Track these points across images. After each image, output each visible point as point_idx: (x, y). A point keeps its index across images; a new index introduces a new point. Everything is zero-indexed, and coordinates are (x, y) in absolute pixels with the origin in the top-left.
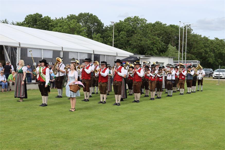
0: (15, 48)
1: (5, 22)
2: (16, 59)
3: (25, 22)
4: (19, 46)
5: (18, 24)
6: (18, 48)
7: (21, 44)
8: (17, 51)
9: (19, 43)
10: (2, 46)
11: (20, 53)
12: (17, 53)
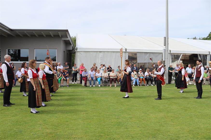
0: (206, 55)
1: (195, 38)
2: (207, 63)
3: (209, 37)
4: (209, 54)
5: (204, 39)
6: (208, 55)
7: (210, 52)
8: (208, 57)
9: (209, 52)
10: (197, 54)
11: (209, 59)
12: (208, 58)
